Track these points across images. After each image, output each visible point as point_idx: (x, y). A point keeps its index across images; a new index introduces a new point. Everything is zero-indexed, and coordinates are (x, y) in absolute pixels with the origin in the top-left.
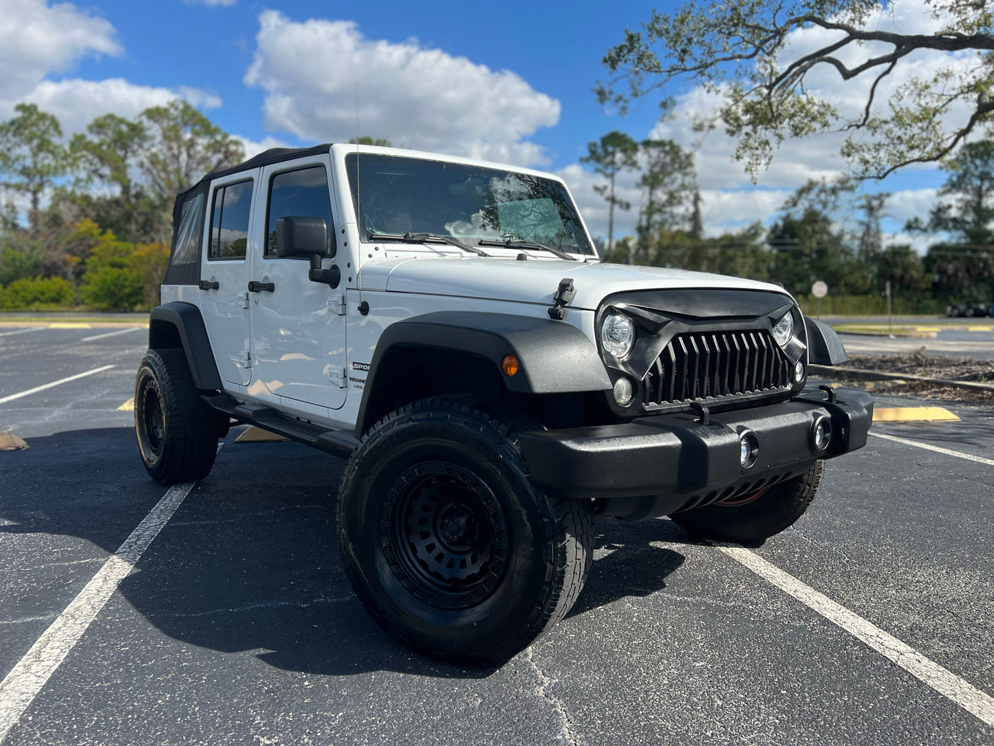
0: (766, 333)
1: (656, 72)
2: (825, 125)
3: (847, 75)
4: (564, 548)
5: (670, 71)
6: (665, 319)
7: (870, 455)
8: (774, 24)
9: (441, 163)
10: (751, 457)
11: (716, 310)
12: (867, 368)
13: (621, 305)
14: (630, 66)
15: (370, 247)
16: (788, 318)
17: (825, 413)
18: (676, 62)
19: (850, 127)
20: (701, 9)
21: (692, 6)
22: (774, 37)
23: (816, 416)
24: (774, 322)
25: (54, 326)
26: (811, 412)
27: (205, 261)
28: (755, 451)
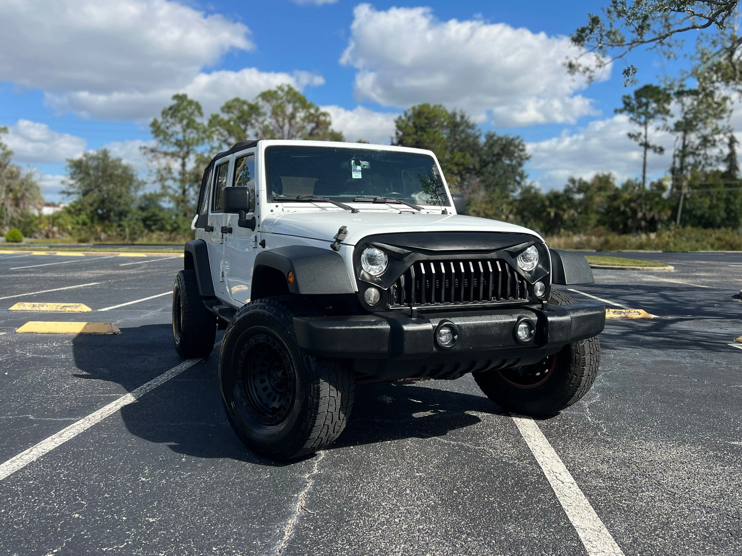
0: (503, 261)
1: (619, 45)
4: (319, 388)
5: (631, 44)
6: (406, 251)
10: (453, 341)
15: (273, 205)
16: (532, 250)
17: (534, 318)
18: (635, 36)
24: (515, 255)
27: (210, 213)
28: (456, 337)
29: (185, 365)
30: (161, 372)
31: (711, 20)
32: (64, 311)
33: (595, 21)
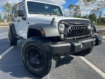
0: (86, 27)
2: (96, 2)
4: (51, 61)
6: (70, 24)
9: (42, 3)
10: (83, 47)
11: (78, 23)
13: (63, 22)
15: (30, 14)
16: (90, 24)
17: (95, 39)
19: (99, 2)
23: (94, 40)
24: (88, 25)
26: (93, 39)
27: (14, 18)
28: (84, 46)
29: (12, 47)
30: (7, 49)
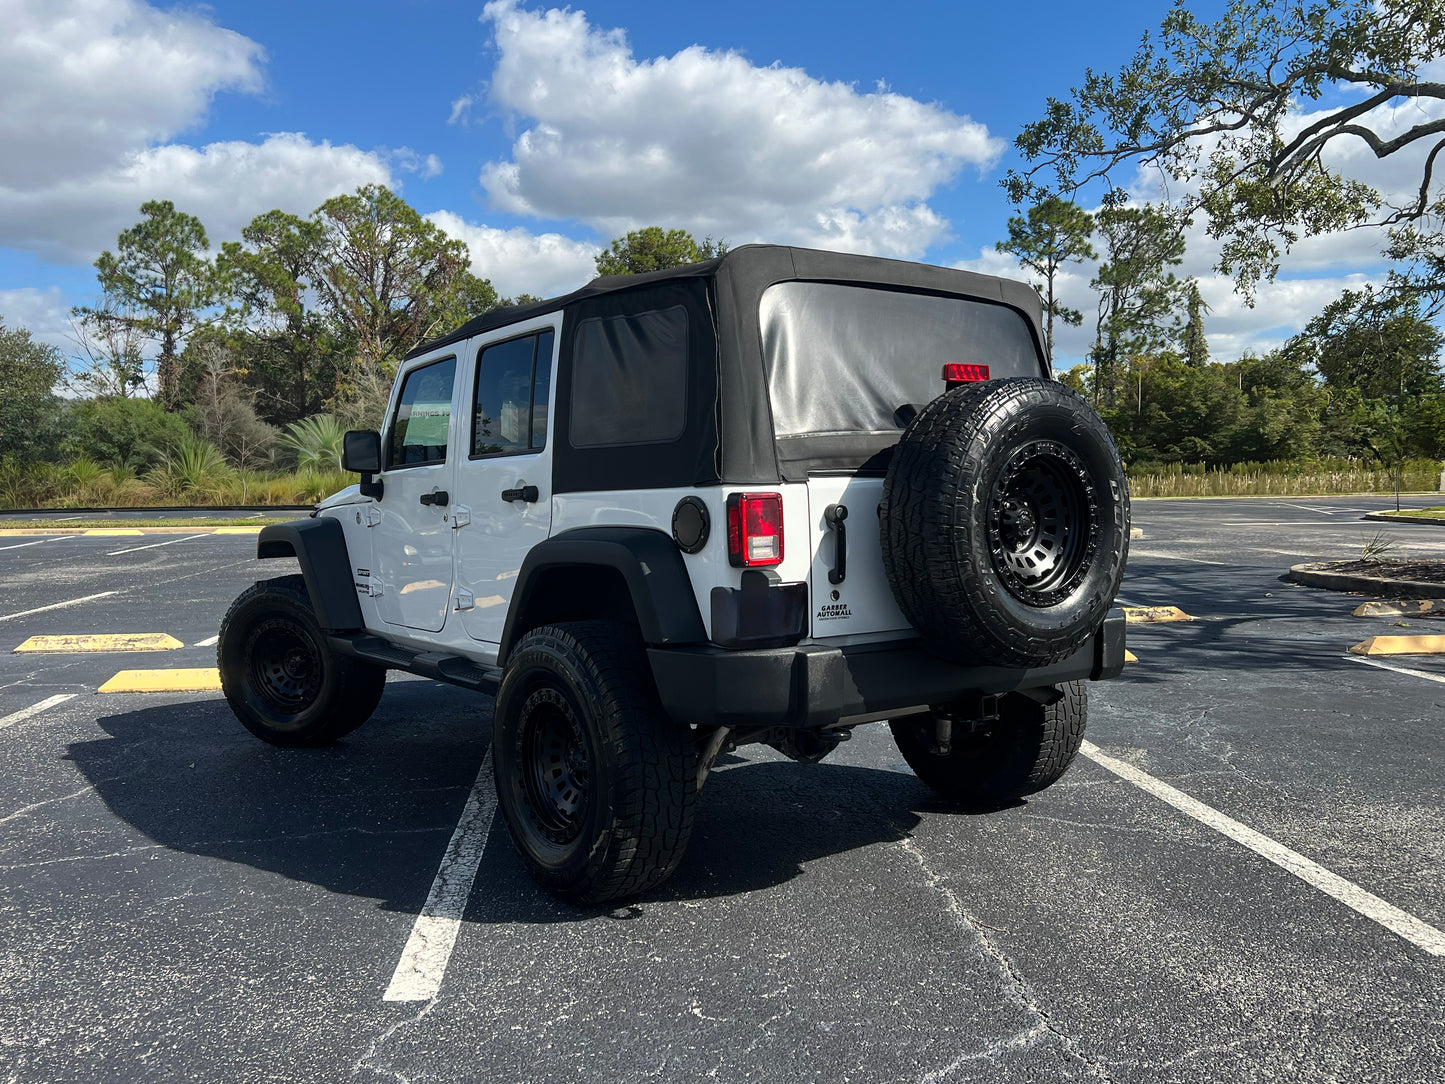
1: (1095, 154)
2: (1359, 217)
3: (1382, 150)
5: (1117, 153)
7: (1378, 694)
8: (1269, 83)
12: (1432, 579)
14: (1056, 149)
18: (1125, 139)
19: (1398, 217)
20: (1161, 60)
21: (1147, 55)
22: (1271, 98)
25: (220, 531)
31: (1247, 116)
32: (132, 649)
33: (1059, 110)
